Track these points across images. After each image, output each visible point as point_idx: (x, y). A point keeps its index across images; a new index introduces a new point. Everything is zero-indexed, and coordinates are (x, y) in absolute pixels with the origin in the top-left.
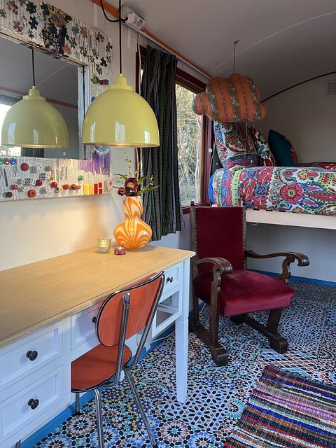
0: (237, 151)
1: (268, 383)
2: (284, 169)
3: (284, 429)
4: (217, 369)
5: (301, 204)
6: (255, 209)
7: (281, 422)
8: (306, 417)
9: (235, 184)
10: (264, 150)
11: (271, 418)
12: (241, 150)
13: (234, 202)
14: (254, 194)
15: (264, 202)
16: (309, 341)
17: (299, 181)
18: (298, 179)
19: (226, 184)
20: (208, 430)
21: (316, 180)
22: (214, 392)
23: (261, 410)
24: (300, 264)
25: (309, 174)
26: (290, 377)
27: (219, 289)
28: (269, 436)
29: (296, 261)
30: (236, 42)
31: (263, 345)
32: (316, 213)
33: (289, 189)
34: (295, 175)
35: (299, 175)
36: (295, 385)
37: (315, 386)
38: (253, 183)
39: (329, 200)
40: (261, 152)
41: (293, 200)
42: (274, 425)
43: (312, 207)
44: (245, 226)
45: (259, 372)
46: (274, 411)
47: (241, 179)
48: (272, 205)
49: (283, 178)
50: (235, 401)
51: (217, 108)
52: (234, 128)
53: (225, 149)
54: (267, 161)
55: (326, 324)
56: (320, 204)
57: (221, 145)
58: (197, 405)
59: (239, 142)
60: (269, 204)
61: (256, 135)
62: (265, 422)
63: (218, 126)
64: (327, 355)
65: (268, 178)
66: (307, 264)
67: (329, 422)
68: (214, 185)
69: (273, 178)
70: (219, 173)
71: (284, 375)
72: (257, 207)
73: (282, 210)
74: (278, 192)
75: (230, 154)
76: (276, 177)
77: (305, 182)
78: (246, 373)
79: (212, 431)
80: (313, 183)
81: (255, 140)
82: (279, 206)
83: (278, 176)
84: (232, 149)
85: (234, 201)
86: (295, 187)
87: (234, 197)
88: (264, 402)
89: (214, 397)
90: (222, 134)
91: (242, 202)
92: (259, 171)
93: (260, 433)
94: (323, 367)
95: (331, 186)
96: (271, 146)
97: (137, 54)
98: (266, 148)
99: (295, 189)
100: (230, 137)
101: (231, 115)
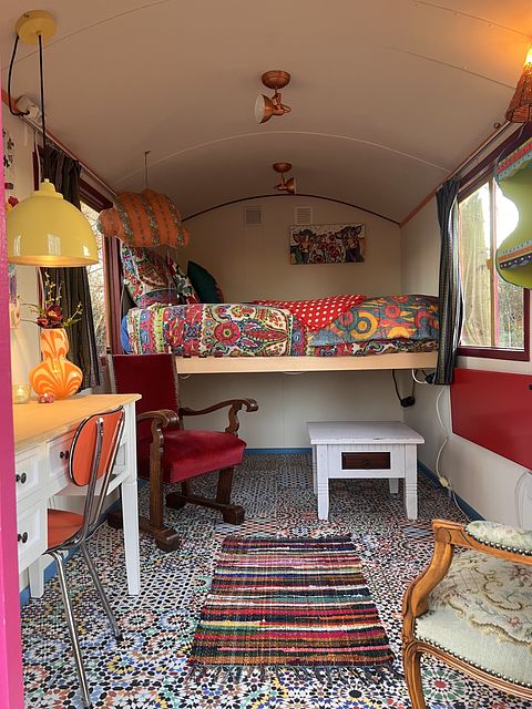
0: (154, 285)
1: (231, 553)
2: (215, 306)
3: (259, 584)
4: (167, 555)
5: (239, 345)
6: (185, 357)
7: (255, 579)
8: (279, 569)
9: (158, 326)
10: (186, 286)
11: (244, 579)
12: (159, 284)
13: (159, 349)
14: (184, 337)
15: (197, 346)
16: (264, 507)
17: (234, 318)
18: (232, 316)
19: (147, 325)
20: (178, 607)
21: (252, 316)
22: (172, 576)
23: (232, 575)
24: (250, 409)
25: (244, 311)
26: (253, 542)
27: (161, 450)
28: (246, 593)
29: (244, 407)
30: (146, 153)
31: (215, 522)
32: (256, 355)
33: (224, 328)
34: (228, 312)
35: (233, 312)
36: (261, 547)
37: (282, 542)
38: (181, 324)
39: (268, 338)
40: (181, 288)
41: (230, 341)
42: (248, 584)
43: (251, 348)
44: (176, 378)
45: (218, 546)
46: (245, 573)
47: (165, 320)
48: (205, 349)
49: (216, 316)
50: (200, 577)
51: (132, 229)
52: (148, 256)
53: (139, 283)
54: (190, 298)
55: (279, 489)
56: (259, 343)
57: (133, 278)
58: (155, 592)
59: (155, 274)
60: (203, 348)
61: (174, 267)
62: (238, 584)
63: (127, 253)
64: (286, 516)
65: (199, 317)
66: (256, 409)
67: (302, 567)
68: (130, 329)
69: (204, 317)
70: (135, 313)
71: (247, 541)
72: (187, 354)
73: (218, 355)
74: (212, 332)
75: (146, 289)
76: (207, 316)
77: (240, 319)
78: (204, 550)
79: (181, 606)
80: (250, 321)
81: (172, 272)
82: (214, 350)
83: (209, 314)
84: (147, 282)
85: (159, 347)
86: (231, 325)
87: (158, 342)
88: (233, 568)
89: (174, 579)
90: (132, 263)
91: (170, 348)
92: (186, 308)
93: (236, 593)
94: (286, 526)
95: (268, 322)
96: (192, 281)
97: (35, 154)
98: (187, 284)
99: (230, 328)
100: (145, 269)
101: (148, 239)
